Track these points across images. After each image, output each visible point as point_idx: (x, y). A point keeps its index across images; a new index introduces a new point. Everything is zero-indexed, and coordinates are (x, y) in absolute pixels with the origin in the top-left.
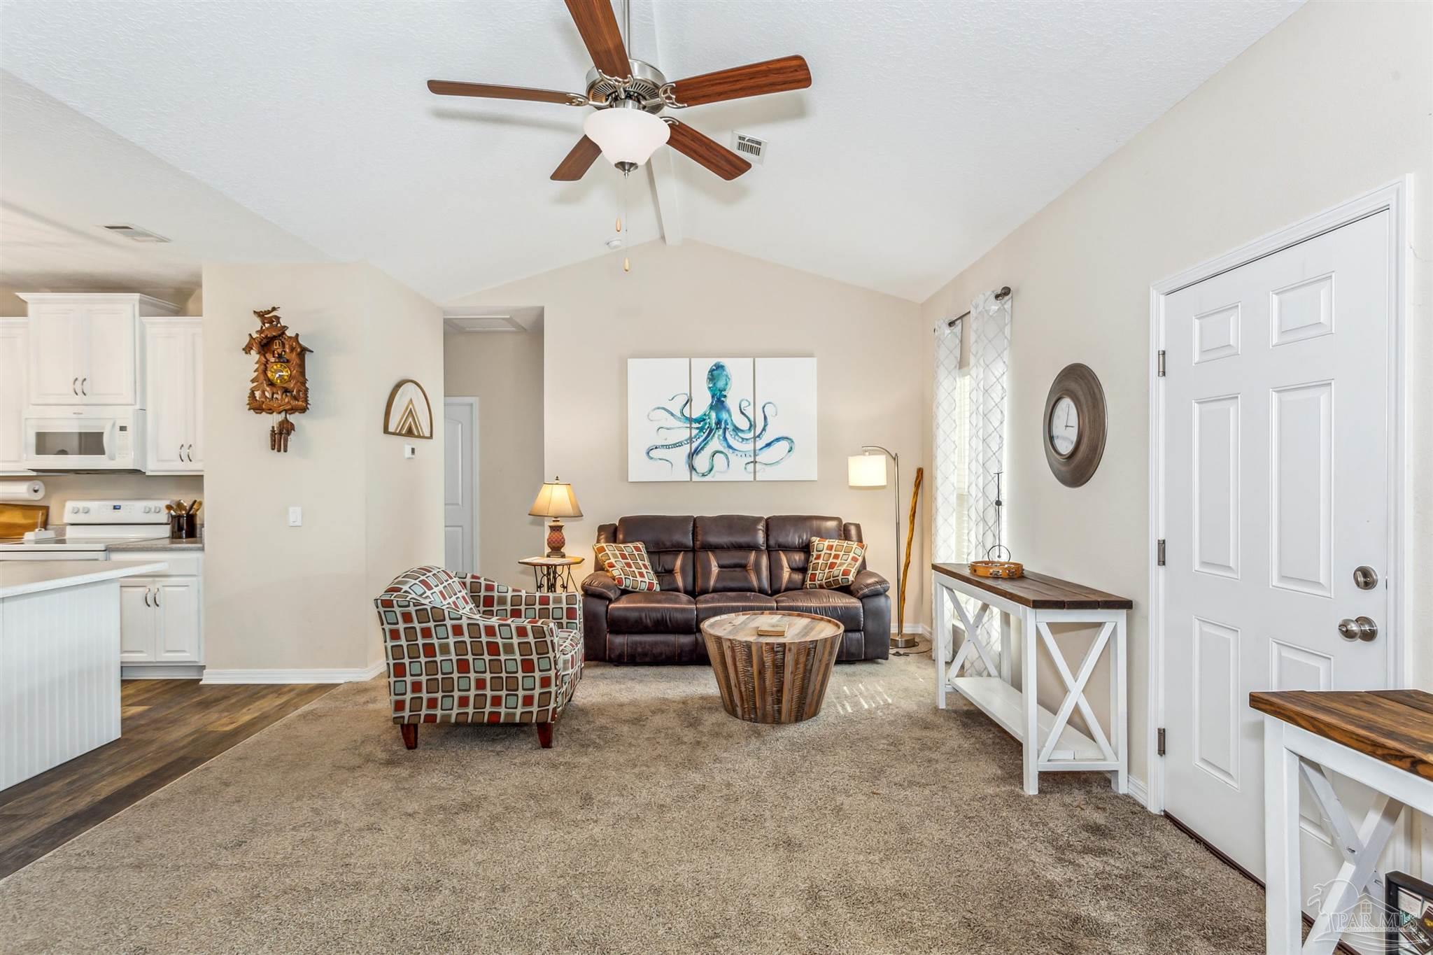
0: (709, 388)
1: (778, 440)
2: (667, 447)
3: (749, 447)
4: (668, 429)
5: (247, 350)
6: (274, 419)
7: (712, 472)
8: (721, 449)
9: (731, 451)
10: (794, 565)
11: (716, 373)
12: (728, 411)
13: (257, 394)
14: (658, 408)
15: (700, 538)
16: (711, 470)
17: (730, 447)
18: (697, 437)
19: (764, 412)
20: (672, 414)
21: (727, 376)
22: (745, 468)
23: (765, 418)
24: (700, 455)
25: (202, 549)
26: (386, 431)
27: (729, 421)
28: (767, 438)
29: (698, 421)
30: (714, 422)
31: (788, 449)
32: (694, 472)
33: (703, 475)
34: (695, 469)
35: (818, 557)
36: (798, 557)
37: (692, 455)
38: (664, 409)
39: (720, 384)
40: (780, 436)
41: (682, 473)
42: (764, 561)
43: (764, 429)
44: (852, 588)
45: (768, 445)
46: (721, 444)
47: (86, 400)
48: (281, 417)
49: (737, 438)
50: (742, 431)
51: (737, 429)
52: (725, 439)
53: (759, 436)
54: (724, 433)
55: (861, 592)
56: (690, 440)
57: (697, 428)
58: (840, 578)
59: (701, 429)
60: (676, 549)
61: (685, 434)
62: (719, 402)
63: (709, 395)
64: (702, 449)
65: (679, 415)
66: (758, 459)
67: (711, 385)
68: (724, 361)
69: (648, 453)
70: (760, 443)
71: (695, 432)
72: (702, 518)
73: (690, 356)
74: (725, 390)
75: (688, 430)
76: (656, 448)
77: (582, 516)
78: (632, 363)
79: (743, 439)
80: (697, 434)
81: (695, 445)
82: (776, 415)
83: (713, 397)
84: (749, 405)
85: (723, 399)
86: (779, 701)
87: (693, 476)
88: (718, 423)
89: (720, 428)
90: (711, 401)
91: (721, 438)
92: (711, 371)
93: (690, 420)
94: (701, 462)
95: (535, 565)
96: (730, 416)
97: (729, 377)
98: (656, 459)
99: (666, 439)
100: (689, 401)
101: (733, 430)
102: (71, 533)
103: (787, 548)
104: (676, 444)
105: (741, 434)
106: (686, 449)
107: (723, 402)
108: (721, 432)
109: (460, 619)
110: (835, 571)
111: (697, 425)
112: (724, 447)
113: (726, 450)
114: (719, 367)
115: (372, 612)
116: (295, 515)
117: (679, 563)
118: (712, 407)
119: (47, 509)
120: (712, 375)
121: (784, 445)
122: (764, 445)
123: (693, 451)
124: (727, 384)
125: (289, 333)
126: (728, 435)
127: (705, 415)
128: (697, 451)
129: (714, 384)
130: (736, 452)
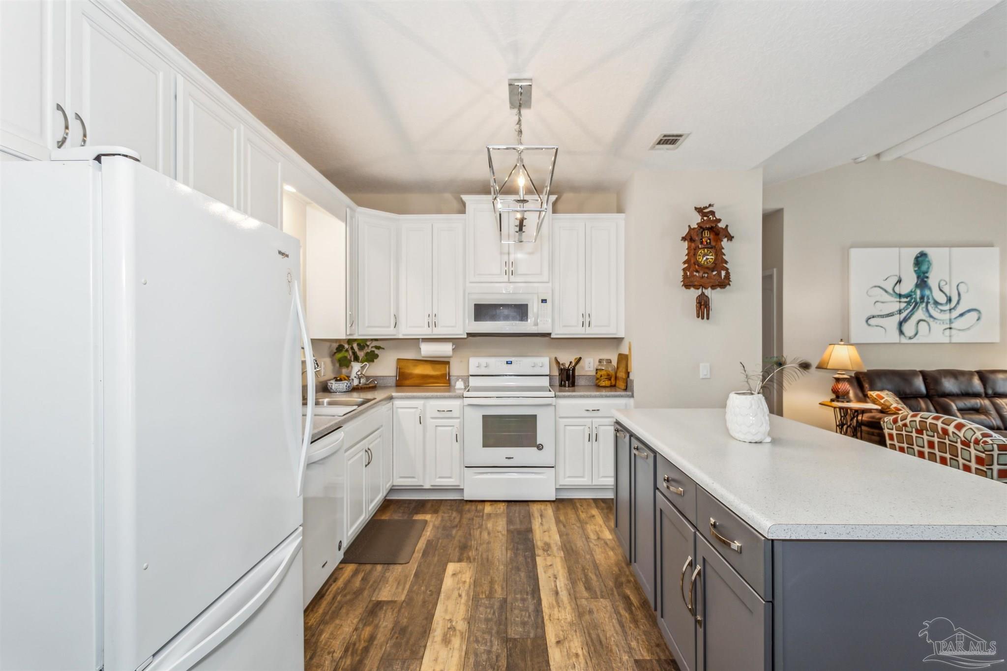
0: (915, 271)
1: (969, 311)
2: (882, 316)
3: (946, 316)
4: (883, 302)
5: (684, 239)
7: (917, 336)
8: (924, 318)
9: (932, 320)
11: (921, 260)
12: (930, 289)
13: (688, 273)
14: (875, 287)
15: (930, 387)
16: (916, 334)
17: (931, 316)
18: (905, 309)
19: (958, 289)
20: (886, 291)
21: (929, 261)
22: (943, 333)
23: (959, 294)
24: (907, 323)
25: (632, 396)
27: (930, 297)
28: (960, 309)
29: (906, 296)
30: (918, 297)
31: (976, 318)
32: (902, 336)
33: (910, 338)
34: (904, 334)
37: (901, 324)
38: (879, 287)
39: (924, 268)
40: (971, 307)
41: (894, 337)
43: (958, 303)
45: (962, 315)
46: (924, 314)
49: (937, 309)
50: (941, 304)
51: (936, 303)
52: (927, 310)
53: (954, 308)
54: (927, 305)
56: (900, 312)
57: (905, 302)
59: (909, 303)
61: (895, 306)
62: (922, 282)
63: (915, 276)
64: (909, 318)
65: (891, 292)
66: (953, 326)
67: (916, 269)
68: (927, 250)
69: (867, 321)
70: (955, 314)
71: (903, 305)
73: (900, 246)
74: (927, 273)
75: (899, 303)
76: (873, 317)
78: (854, 252)
79: (942, 311)
80: (906, 307)
81: (903, 316)
82: (967, 291)
83: (918, 277)
84: (946, 284)
85: (926, 279)
87: (902, 339)
88: (922, 298)
89: (923, 302)
90: (916, 281)
91: (924, 309)
92: (917, 258)
93: (900, 296)
94: (909, 328)
95: (835, 408)
96: (931, 292)
97: (931, 262)
98: (873, 326)
99: (881, 311)
100: (899, 281)
101: (934, 303)
104: (888, 314)
105: (940, 307)
106: (897, 319)
107: (926, 281)
108: (924, 305)
111: (905, 300)
112: (927, 317)
113: (928, 319)
114: (923, 255)
116: (704, 369)
117: (923, 406)
118: (917, 286)
119: (448, 363)
120: (917, 261)
121: (974, 315)
122: (958, 315)
123: (902, 320)
124: (929, 268)
125: (721, 225)
126: (930, 307)
127: (911, 291)
128: (906, 320)
129: (919, 268)
130: (936, 321)
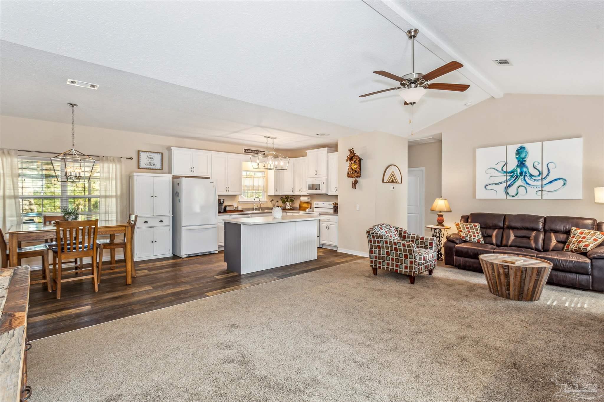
0: (517, 158)
1: (556, 180)
2: (495, 184)
3: (539, 183)
4: (495, 177)
5: (347, 161)
6: (353, 180)
7: (518, 195)
8: (523, 185)
9: (528, 185)
10: (559, 240)
11: (520, 151)
12: (527, 168)
13: (349, 173)
14: (491, 168)
15: (507, 223)
16: (517, 194)
17: (527, 183)
19: (547, 167)
20: (497, 170)
21: (526, 151)
22: (536, 193)
23: (549, 170)
24: (511, 187)
25: (338, 215)
26: (383, 182)
27: (527, 172)
28: (549, 179)
29: (510, 173)
30: (519, 172)
31: (563, 184)
32: (508, 195)
33: (513, 196)
34: (508, 194)
35: (573, 237)
36: (562, 237)
37: (506, 188)
38: (493, 168)
39: (523, 155)
40: (558, 178)
41: (503, 196)
42: (542, 236)
43: (548, 175)
44: (588, 254)
45: (551, 182)
46: (523, 183)
47: (317, 176)
48: (355, 179)
49: (531, 179)
50: (535, 176)
51: (531, 176)
52: (525, 180)
53: (544, 178)
55: (592, 256)
56: (506, 181)
57: (510, 176)
58: (582, 248)
59: (512, 176)
60: (495, 227)
61: (504, 179)
62: (522, 164)
63: (516, 161)
64: (512, 185)
65: (500, 170)
66: (544, 189)
67: (517, 156)
68: (525, 145)
69: (485, 187)
70: (545, 182)
71: (508, 178)
72: (509, 215)
73: (507, 144)
74: (525, 158)
75: (505, 177)
76: (489, 185)
77: (451, 211)
78: (479, 151)
79: (535, 180)
80: (510, 178)
81: (508, 183)
82: (555, 168)
83: (518, 162)
84: (539, 164)
85: (524, 162)
86: (508, 289)
87: (507, 197)
88: (521, 173)
89: (522, 175)
90: (517, 164)
91: (523, 180)
92: (518, 150)
93: (506, 172)
94: (512, 191)
95: (432, 228)
96: (528, 169)
97: (528, 152)
98: (489, 190)
99: (494, 181)
100: (506, 164)
101: (530, 176)
102: (315, 210)
103: (555, 231)
104: (499, 183)
105: (533, 178)
106: (504, 185)
107: (524, 163)
108: (523, 177)
109: (387, 239)
110: (580, 245)
111: (510, 174)
112: (524, 184)
113: (525, 185)
114: (522, 148)
115: (365, 234)
116: (358, 207)
117: (495, 233)
118: (518, 166)
119: (311, 203)
120: (518, 152)
121: (561, 182)
122: (548, 182)
123: (507, 186)
124: (526, 155)
125: (356, 155)
126: (526, 178)
127: (514, 170)
128: (510, 186)
129: (519, 156)
130: (531, 186)
